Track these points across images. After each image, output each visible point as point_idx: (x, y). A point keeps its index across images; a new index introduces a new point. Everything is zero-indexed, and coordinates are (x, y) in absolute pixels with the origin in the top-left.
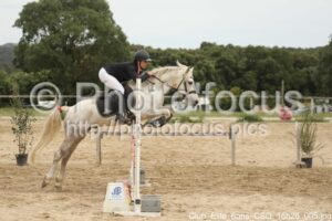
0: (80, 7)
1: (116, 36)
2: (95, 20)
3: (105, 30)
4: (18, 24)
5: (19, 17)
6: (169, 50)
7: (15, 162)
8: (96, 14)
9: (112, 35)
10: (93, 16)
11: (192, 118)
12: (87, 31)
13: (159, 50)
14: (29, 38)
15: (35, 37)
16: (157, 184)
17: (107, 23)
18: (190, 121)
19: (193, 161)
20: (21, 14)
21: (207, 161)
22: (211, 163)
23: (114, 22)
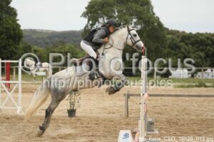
0: (129, 3)
1: (156, 24)
2: (140, 12)
3: (147, 19)
4: (85, 15)
5: (85, 10)
6: (198, 34)
7: (67, 115)
8: (141, 9)
9: (153, 23)
10: (138, 9)
11: (207, 84)
12: (135, 20)
13: (191, 33)
14: (92, 25)
15: (97, 24)
16: (163, 132)
17: (149, 15)
18: (206, 86)
19: (197, 115)
20: (86, 8)
21: (207, 115)
22: (209, 117)
23: (154, 14)
